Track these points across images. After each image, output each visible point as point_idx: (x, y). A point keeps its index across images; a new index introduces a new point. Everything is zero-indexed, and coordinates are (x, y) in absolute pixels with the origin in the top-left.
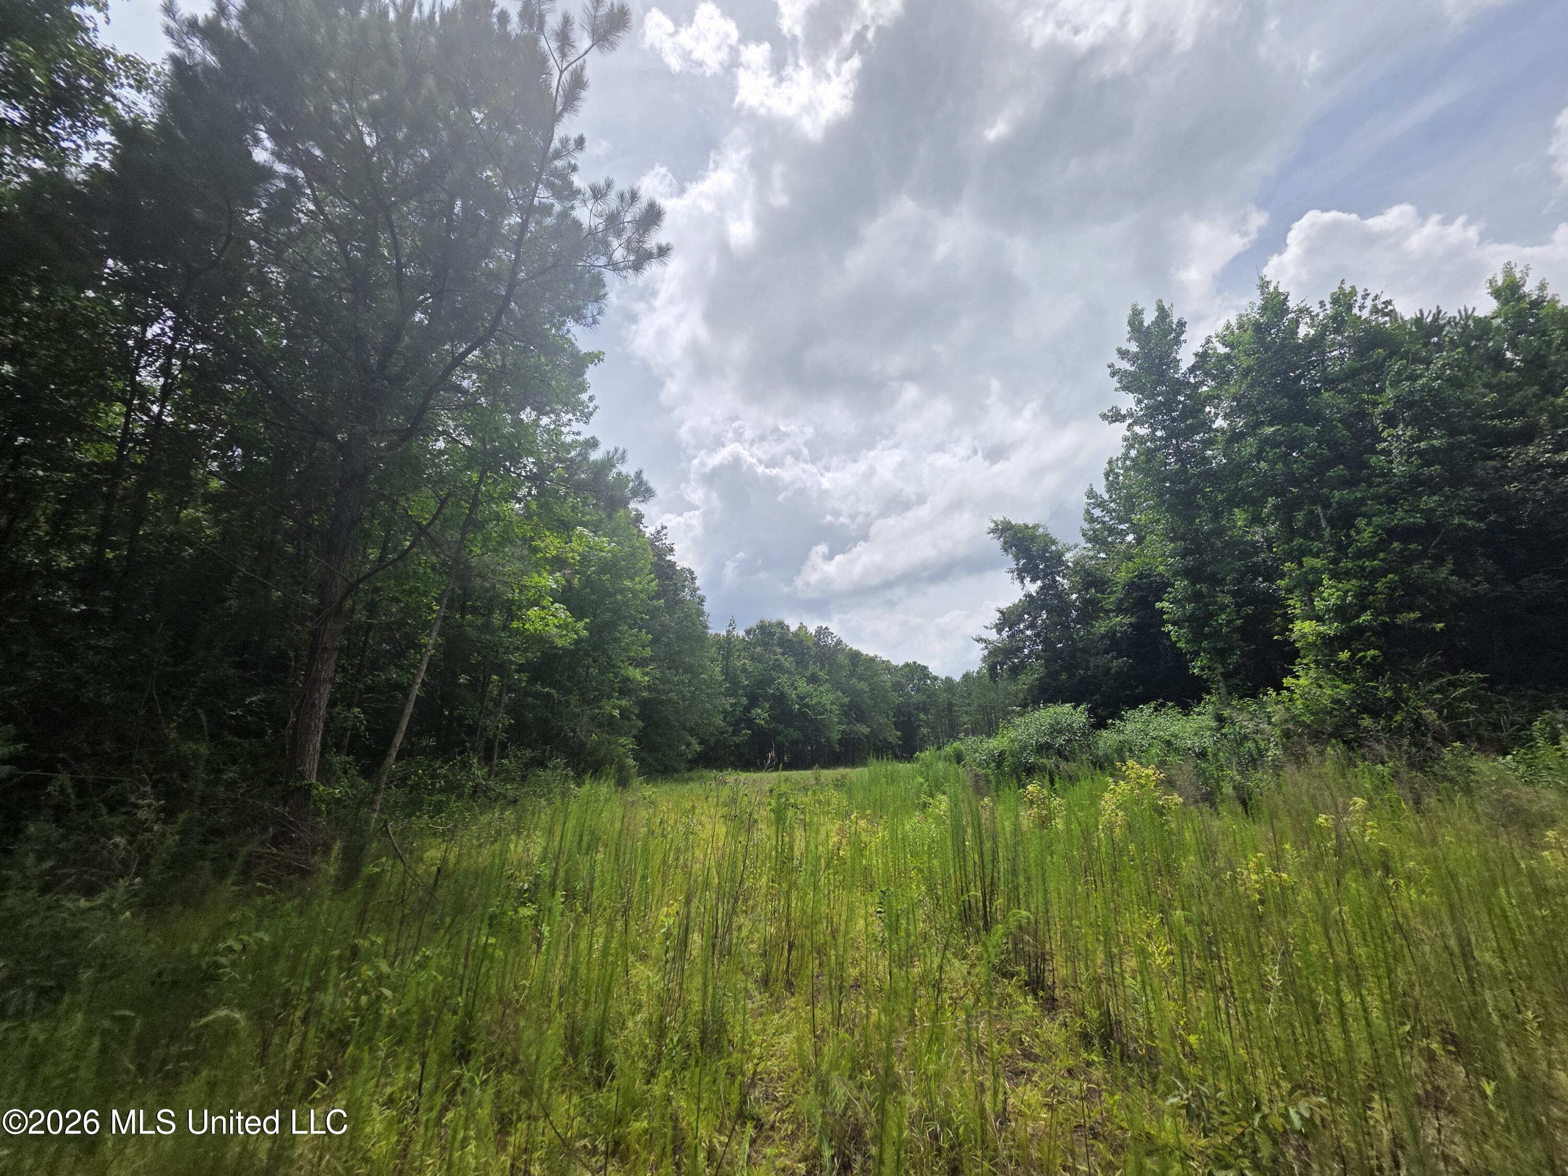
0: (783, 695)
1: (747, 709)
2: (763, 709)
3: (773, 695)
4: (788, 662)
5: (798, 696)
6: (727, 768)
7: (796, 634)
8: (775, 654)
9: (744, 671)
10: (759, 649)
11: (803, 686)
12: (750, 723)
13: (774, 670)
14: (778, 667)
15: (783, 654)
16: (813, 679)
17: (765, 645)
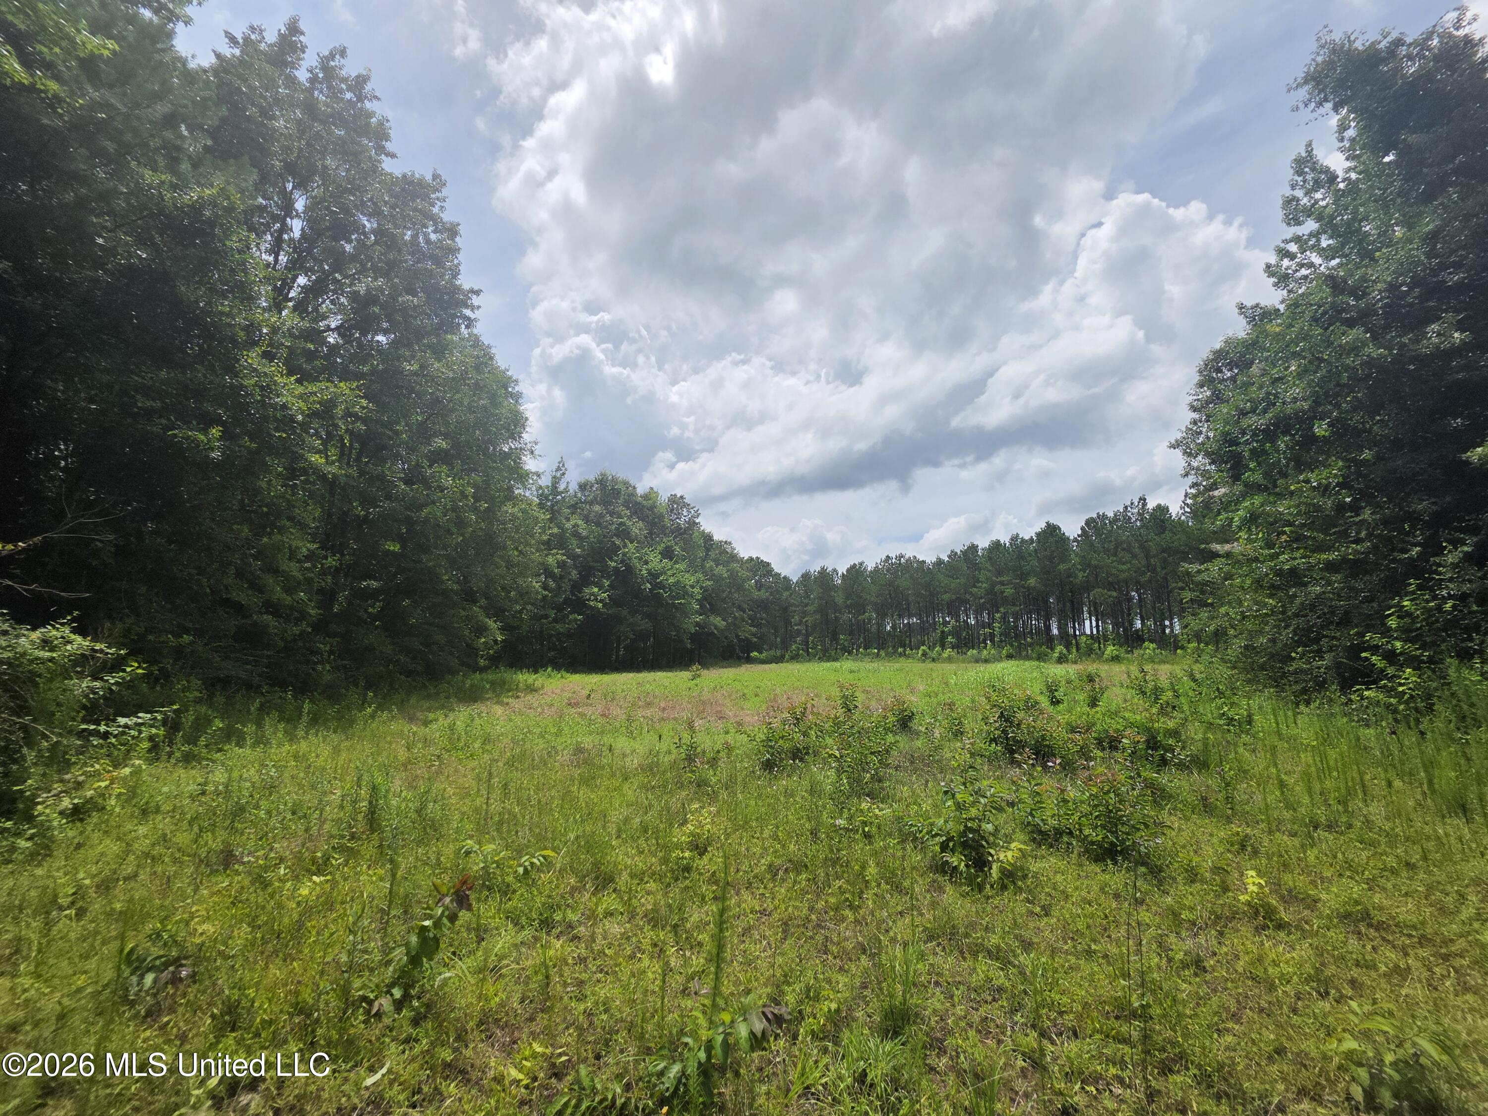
0: (630, 569)
1: (577, 587)
2: (601, 587)
3: (616, 569)
4: (637, 528)
5: (649, 572)
6: (544, 666)
7: (646, 497)
8: (620, 516)
9: (576, 535)
10: (597, 508)
11: (655, 561)
12: (579, 605)
13: (618, 536)
14: (624, 533)
15: (630, 518)
16: (668, 554)
17: (605, 503)
